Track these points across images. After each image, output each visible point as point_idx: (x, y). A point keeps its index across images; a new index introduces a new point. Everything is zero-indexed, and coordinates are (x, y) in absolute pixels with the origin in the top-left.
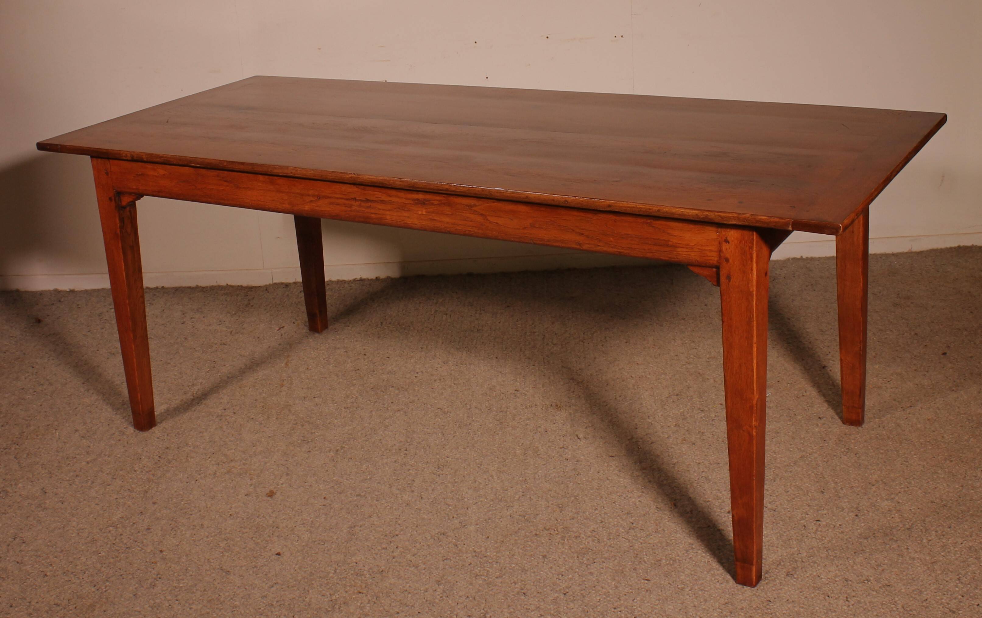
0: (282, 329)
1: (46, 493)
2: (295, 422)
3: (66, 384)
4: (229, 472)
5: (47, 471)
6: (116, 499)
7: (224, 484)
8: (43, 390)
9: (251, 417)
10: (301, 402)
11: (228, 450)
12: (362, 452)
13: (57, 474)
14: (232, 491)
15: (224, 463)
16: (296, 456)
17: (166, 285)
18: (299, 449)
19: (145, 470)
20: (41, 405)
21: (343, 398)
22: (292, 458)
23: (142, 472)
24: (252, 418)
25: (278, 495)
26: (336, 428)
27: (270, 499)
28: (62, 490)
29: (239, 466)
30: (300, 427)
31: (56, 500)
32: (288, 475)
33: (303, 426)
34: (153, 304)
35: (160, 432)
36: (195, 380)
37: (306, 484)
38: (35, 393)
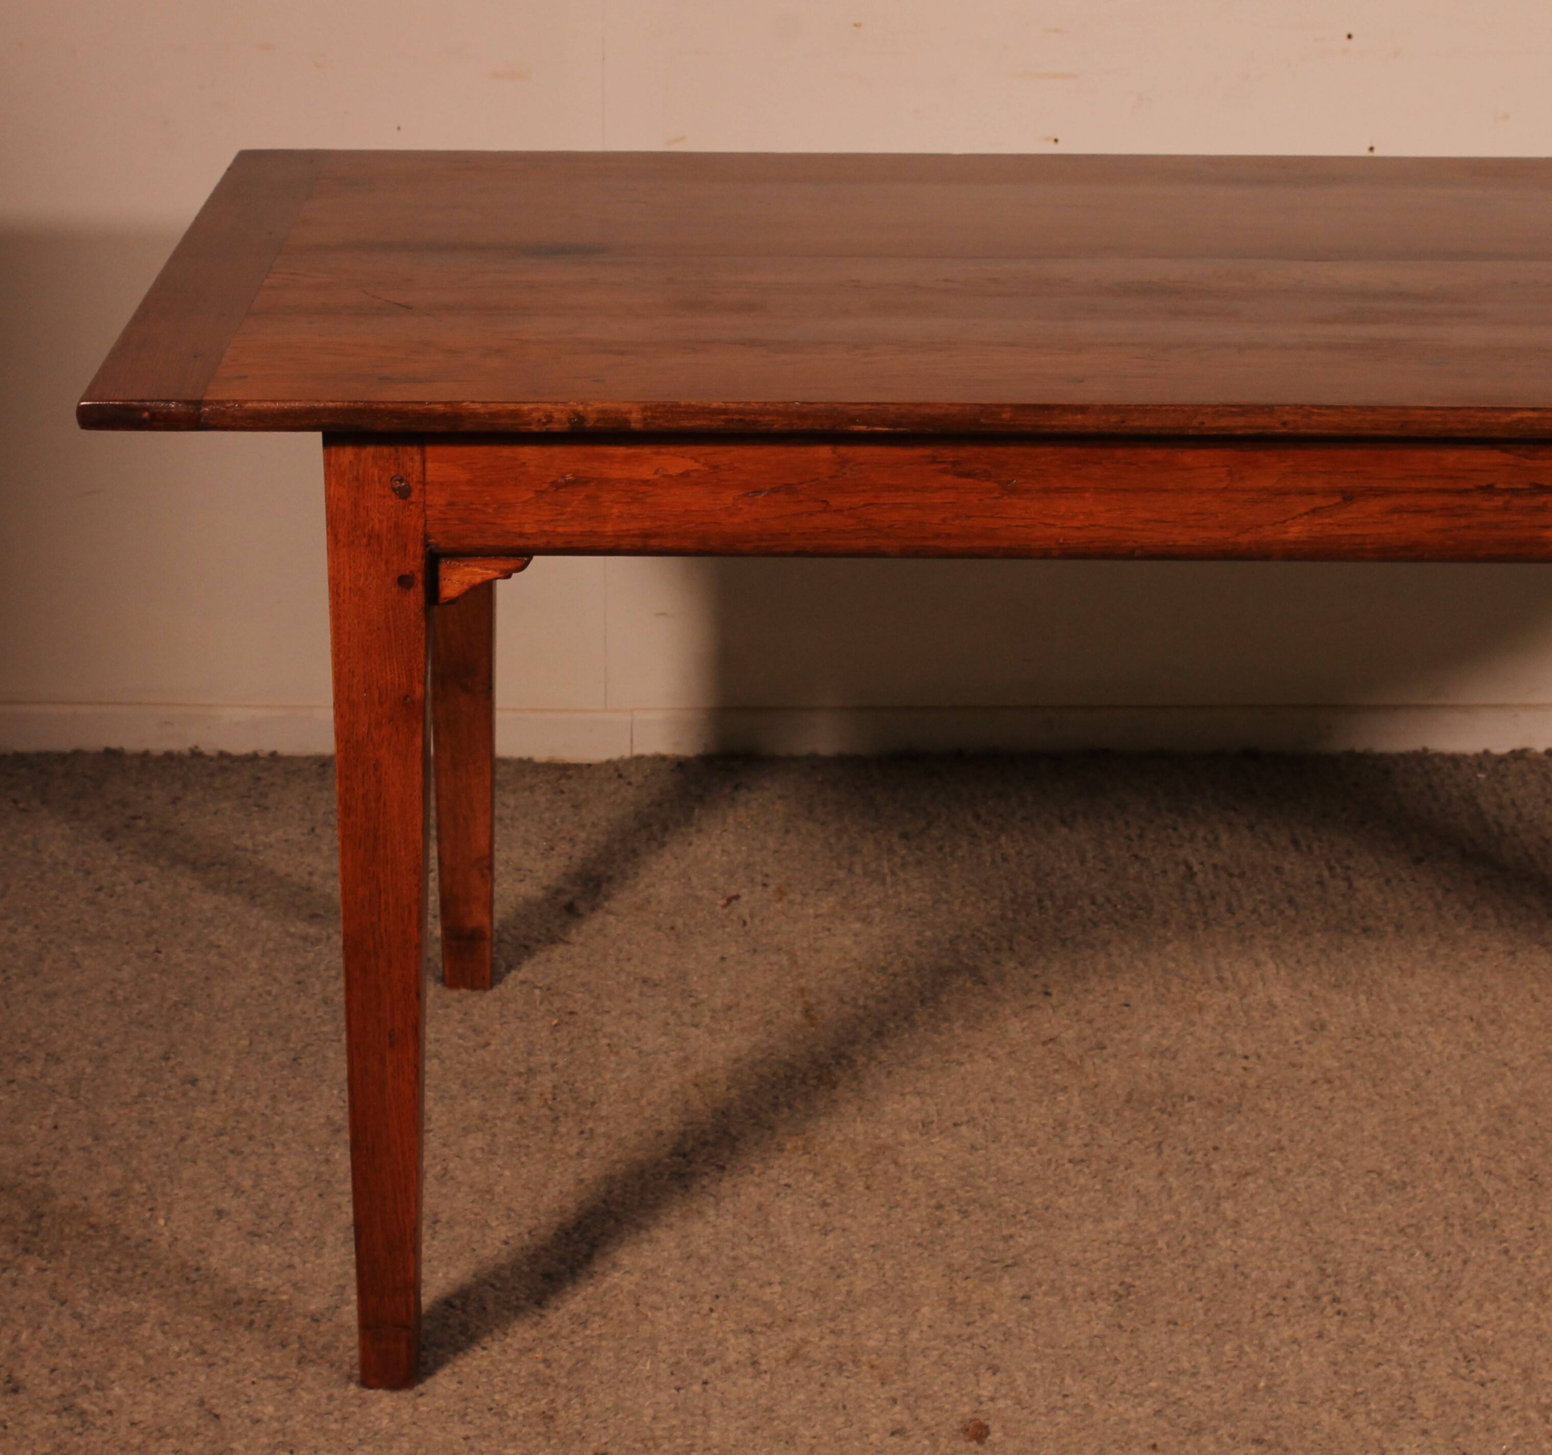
0: (734, 902)
1: (217, 1416)
2: (933, 1202)
3: (105, 1058)
4: (795, 1355)
5: (187, 1344)
6: (466, 1438)
7: (802, 1397)
8: (37, 1075)
9: (782, 1182)
10: (917, 1135)
11: (761, 1286)
12: (1199, 1304)
13: (225, 1354)
14: (840, 1420)
15: (769, 1326)
16: (992, 1311)
17: (286, 748)
18: (990, 1289)
19: (511, 1345)
20: (56, 1127)
21: (1049, 1129)
22: (982, 1316)
23: (505, 1351)
24: (788, 1186)
25: (996, 1435)
26: (1074, 1225)
27: (980, 1449)
28: (270, 1409)
29: (822, 1338)
30: (956, 1218)
31: (265, 1440)
32: (994, 1370)
33: (965, 1214)
34: (267, 808)
35: (503, 1224)
36: (530, 1054)
37: (1070, 1401)
38: (14, 1087)
